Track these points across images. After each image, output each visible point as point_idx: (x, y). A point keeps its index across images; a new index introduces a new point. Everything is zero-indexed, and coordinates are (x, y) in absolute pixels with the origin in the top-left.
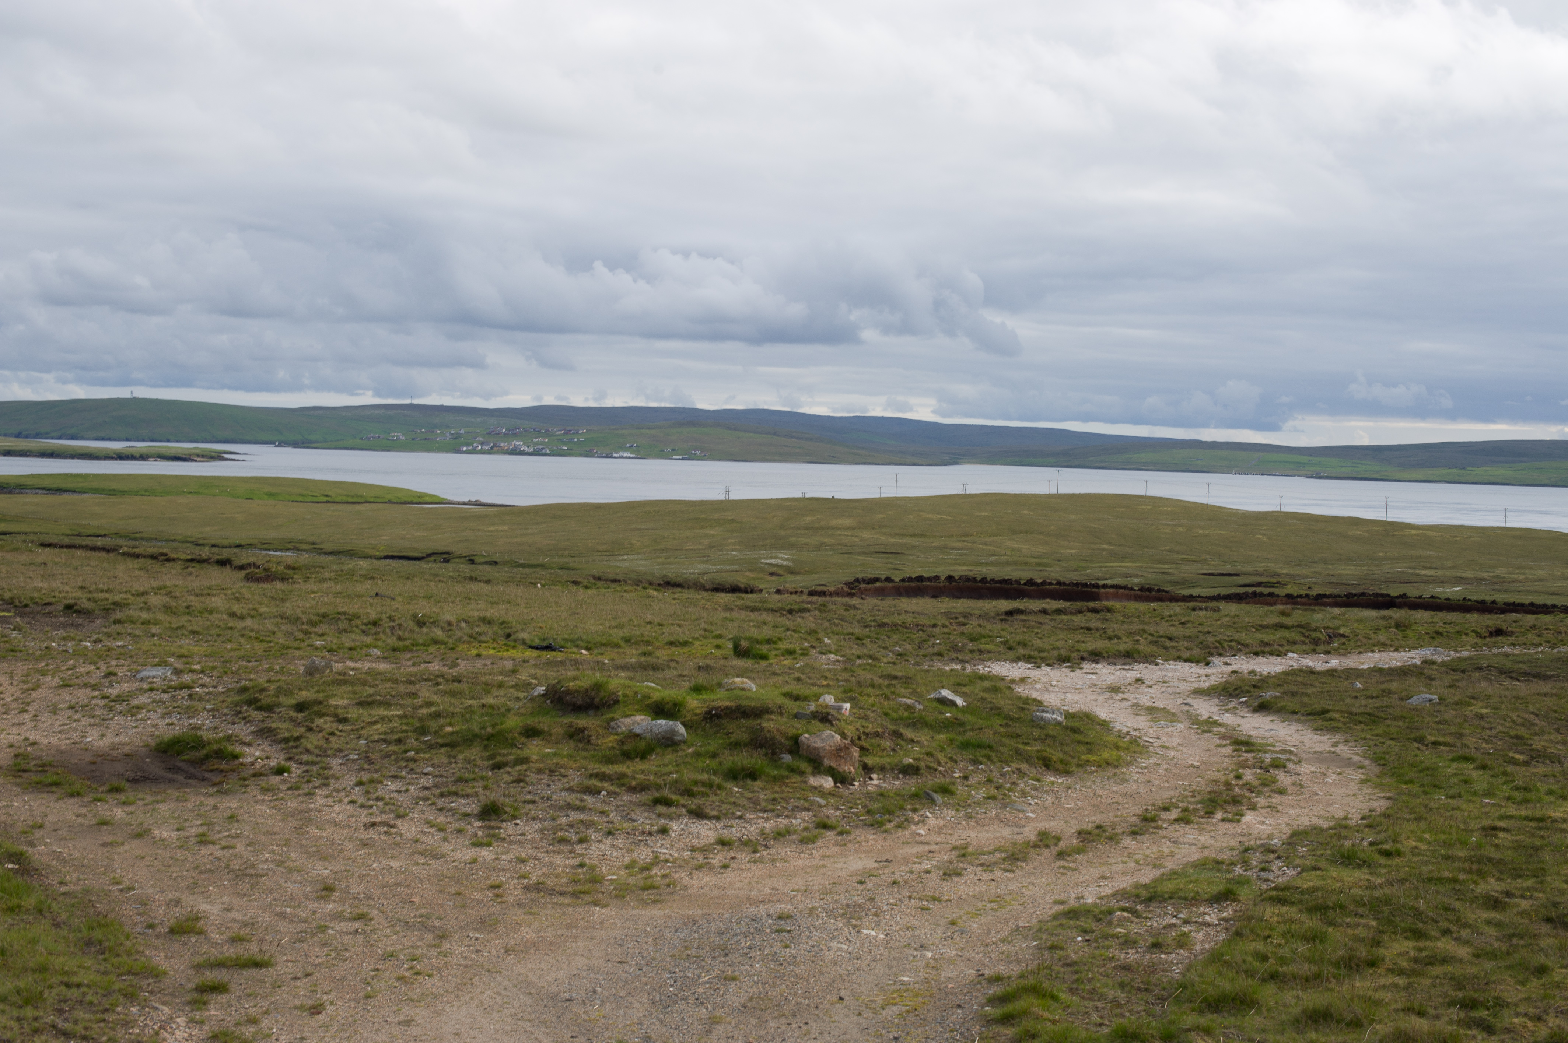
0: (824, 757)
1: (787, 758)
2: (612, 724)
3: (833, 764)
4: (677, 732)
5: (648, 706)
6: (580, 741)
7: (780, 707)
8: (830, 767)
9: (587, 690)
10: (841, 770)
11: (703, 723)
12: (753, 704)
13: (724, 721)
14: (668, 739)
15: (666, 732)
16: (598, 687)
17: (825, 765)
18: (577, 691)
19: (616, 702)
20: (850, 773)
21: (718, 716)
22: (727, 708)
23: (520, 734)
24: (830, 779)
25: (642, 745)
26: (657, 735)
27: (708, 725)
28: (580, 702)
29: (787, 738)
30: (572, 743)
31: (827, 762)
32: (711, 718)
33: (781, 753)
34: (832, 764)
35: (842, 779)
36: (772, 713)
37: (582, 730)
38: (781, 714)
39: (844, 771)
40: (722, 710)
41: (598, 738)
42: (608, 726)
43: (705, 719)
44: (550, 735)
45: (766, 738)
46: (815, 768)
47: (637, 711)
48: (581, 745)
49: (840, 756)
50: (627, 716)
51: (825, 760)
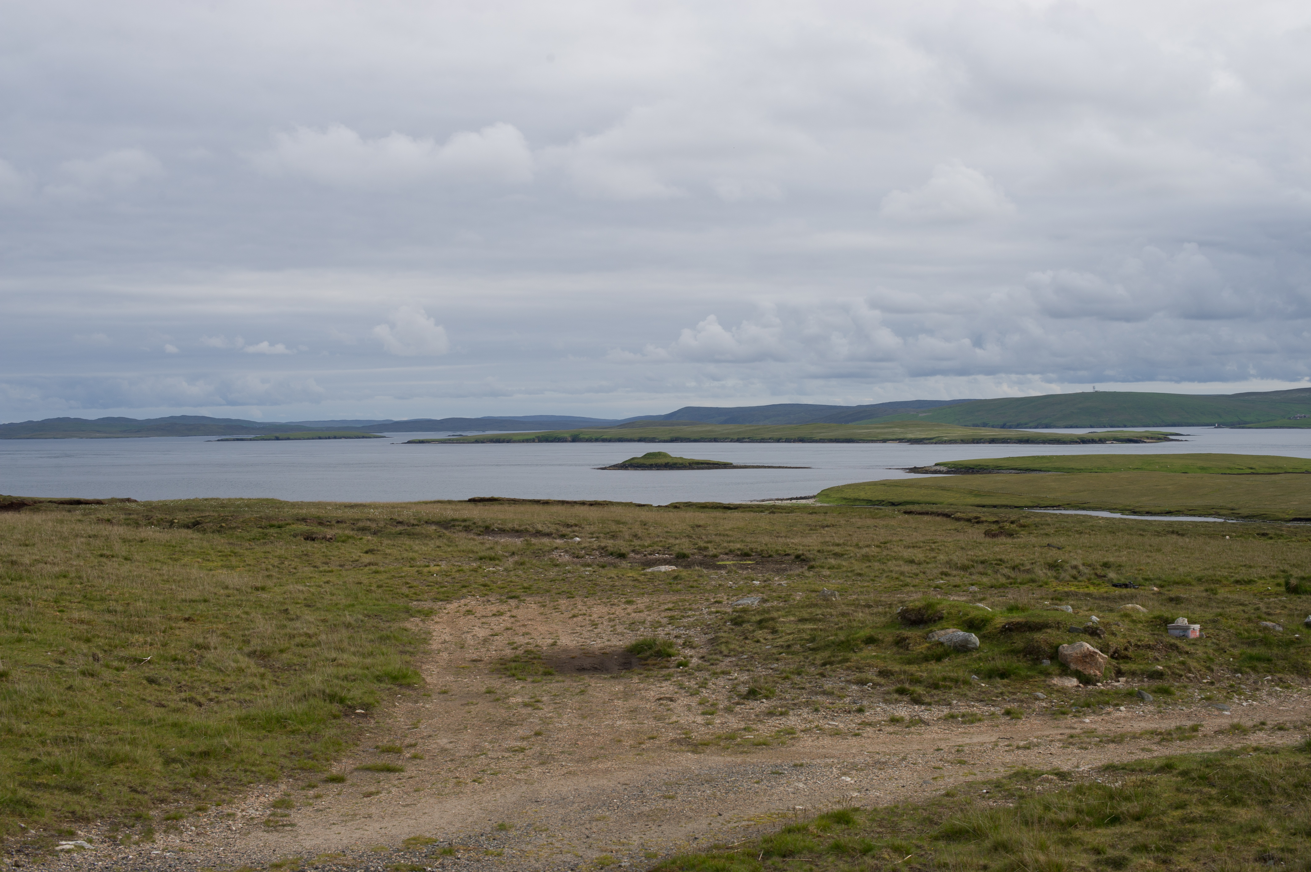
0: (1070, 662)
1: (1047, 662)
2: (930, 635)
3: (1080, 668)
4: (970, 641)
5: (964, 622)
6: (902, 647)
7: (1058, 623)
8: (1077, 670)
9: (920, 609)
10: (1087, 673)
11: (999, 635)
12: (1037, 620)
13: (1014, 634)
14: (963, 646)
15: (962, 641)
16: (929, 606)
17: (1072, 668)
18: (913, 610)
19: (941, 618)
20: (1096, 675)
21: (1010, 630)
22: (1018, 623)
23: (863, 641)
24: (1075, 680)
25: (940, 650)
26: (955, 643)
27: (1002, 637)
28: (913, 618)
29: (1051, 647)
30: (895, 649)
31: (1073, 666)
32: (1005, 631)
33: (1043, 659)
34: (1078, 668)
35: (1086, 680)
36: (1050, 627)
37: (905, 639)
38: (1058, 628)
39: (1090, 674)
40: (1014, 625)
41: (914, 645)
42: (926, 638)
43: (1001, 632)
44: (883, 642)
45: (1034, 647)
46: (1063, 671)
47: (953, 625)
48: (901, 650)
49: (1085, 662)
50: (942, 629)
51: (1072, 664)
